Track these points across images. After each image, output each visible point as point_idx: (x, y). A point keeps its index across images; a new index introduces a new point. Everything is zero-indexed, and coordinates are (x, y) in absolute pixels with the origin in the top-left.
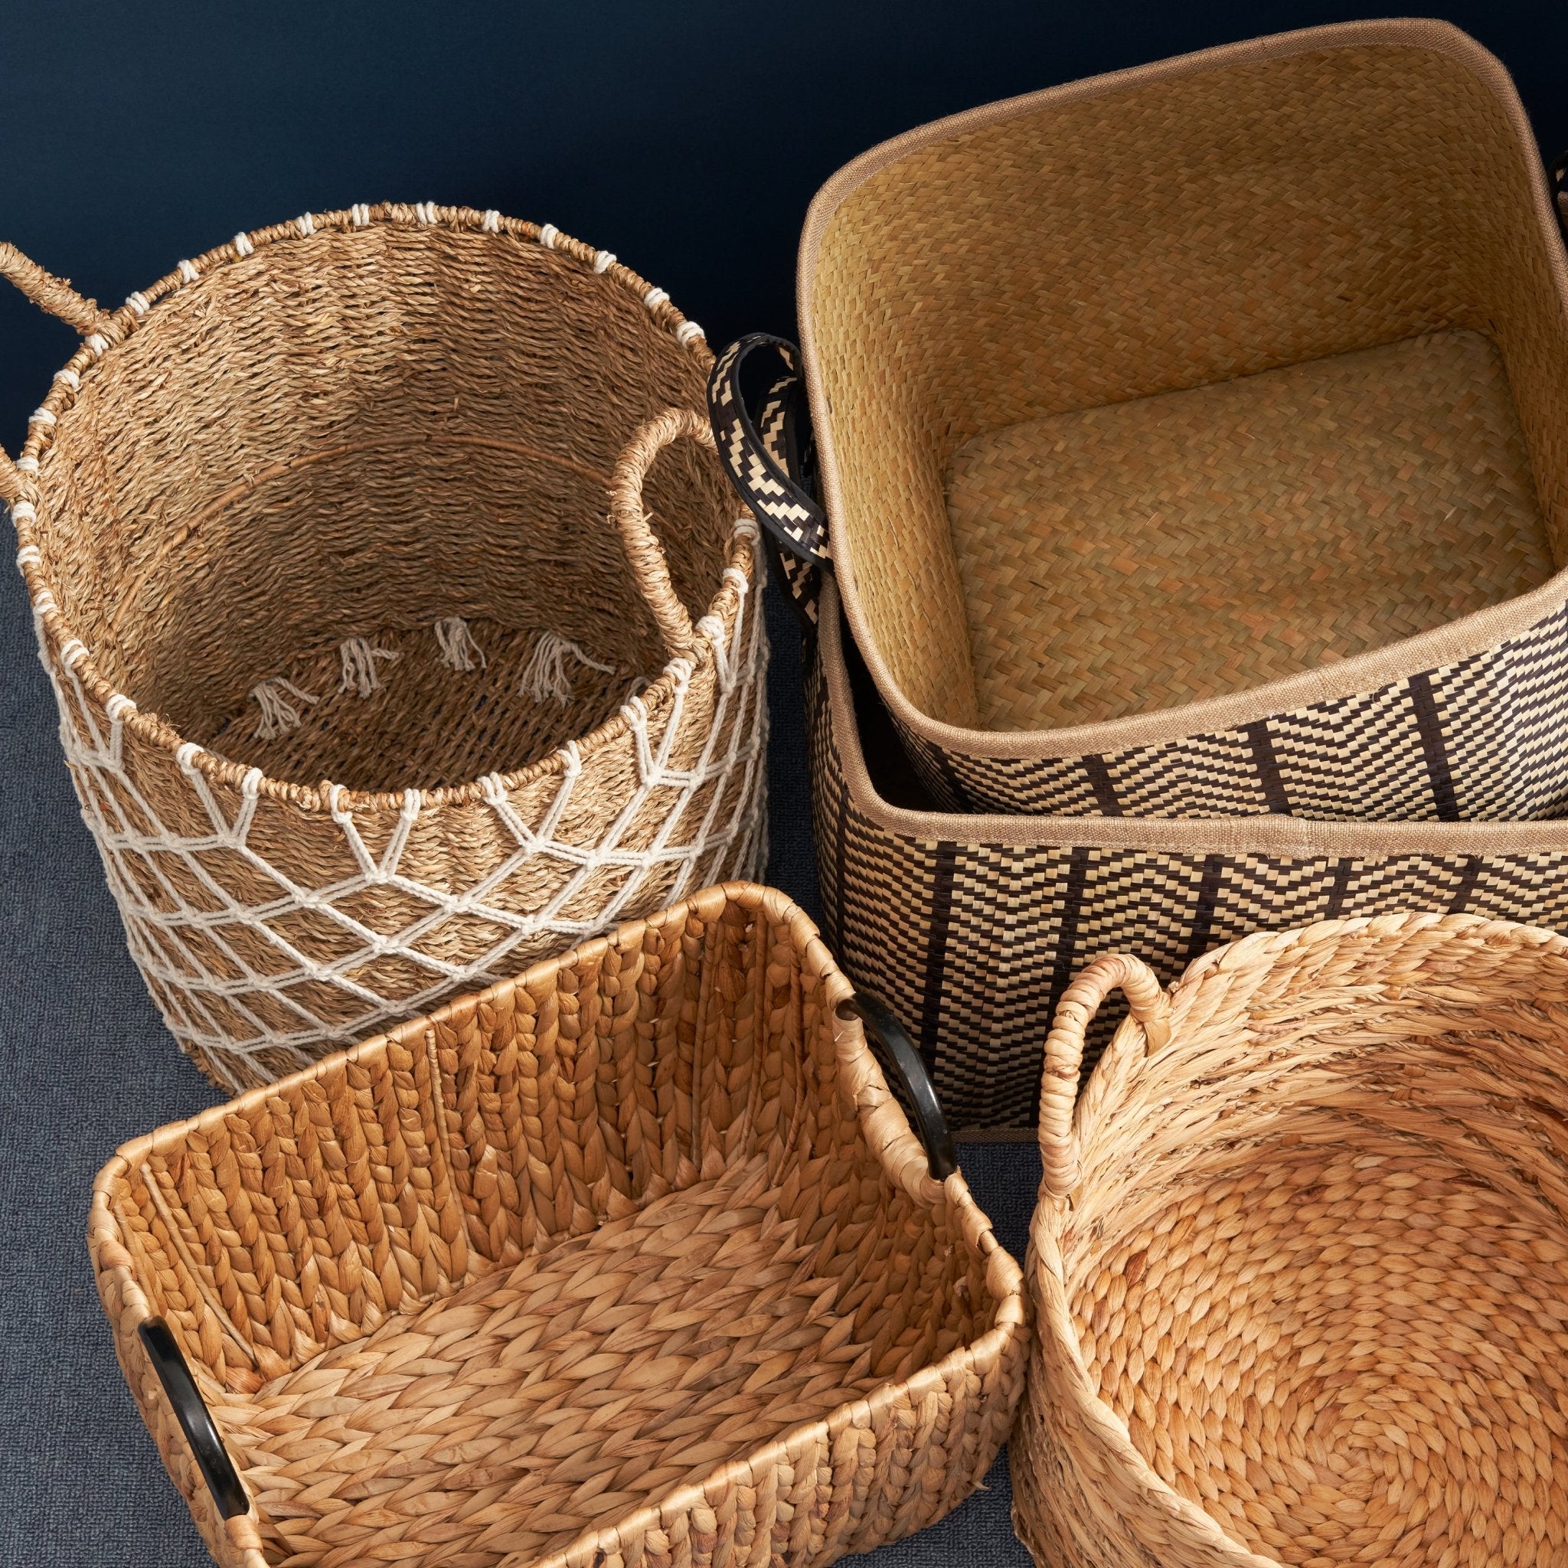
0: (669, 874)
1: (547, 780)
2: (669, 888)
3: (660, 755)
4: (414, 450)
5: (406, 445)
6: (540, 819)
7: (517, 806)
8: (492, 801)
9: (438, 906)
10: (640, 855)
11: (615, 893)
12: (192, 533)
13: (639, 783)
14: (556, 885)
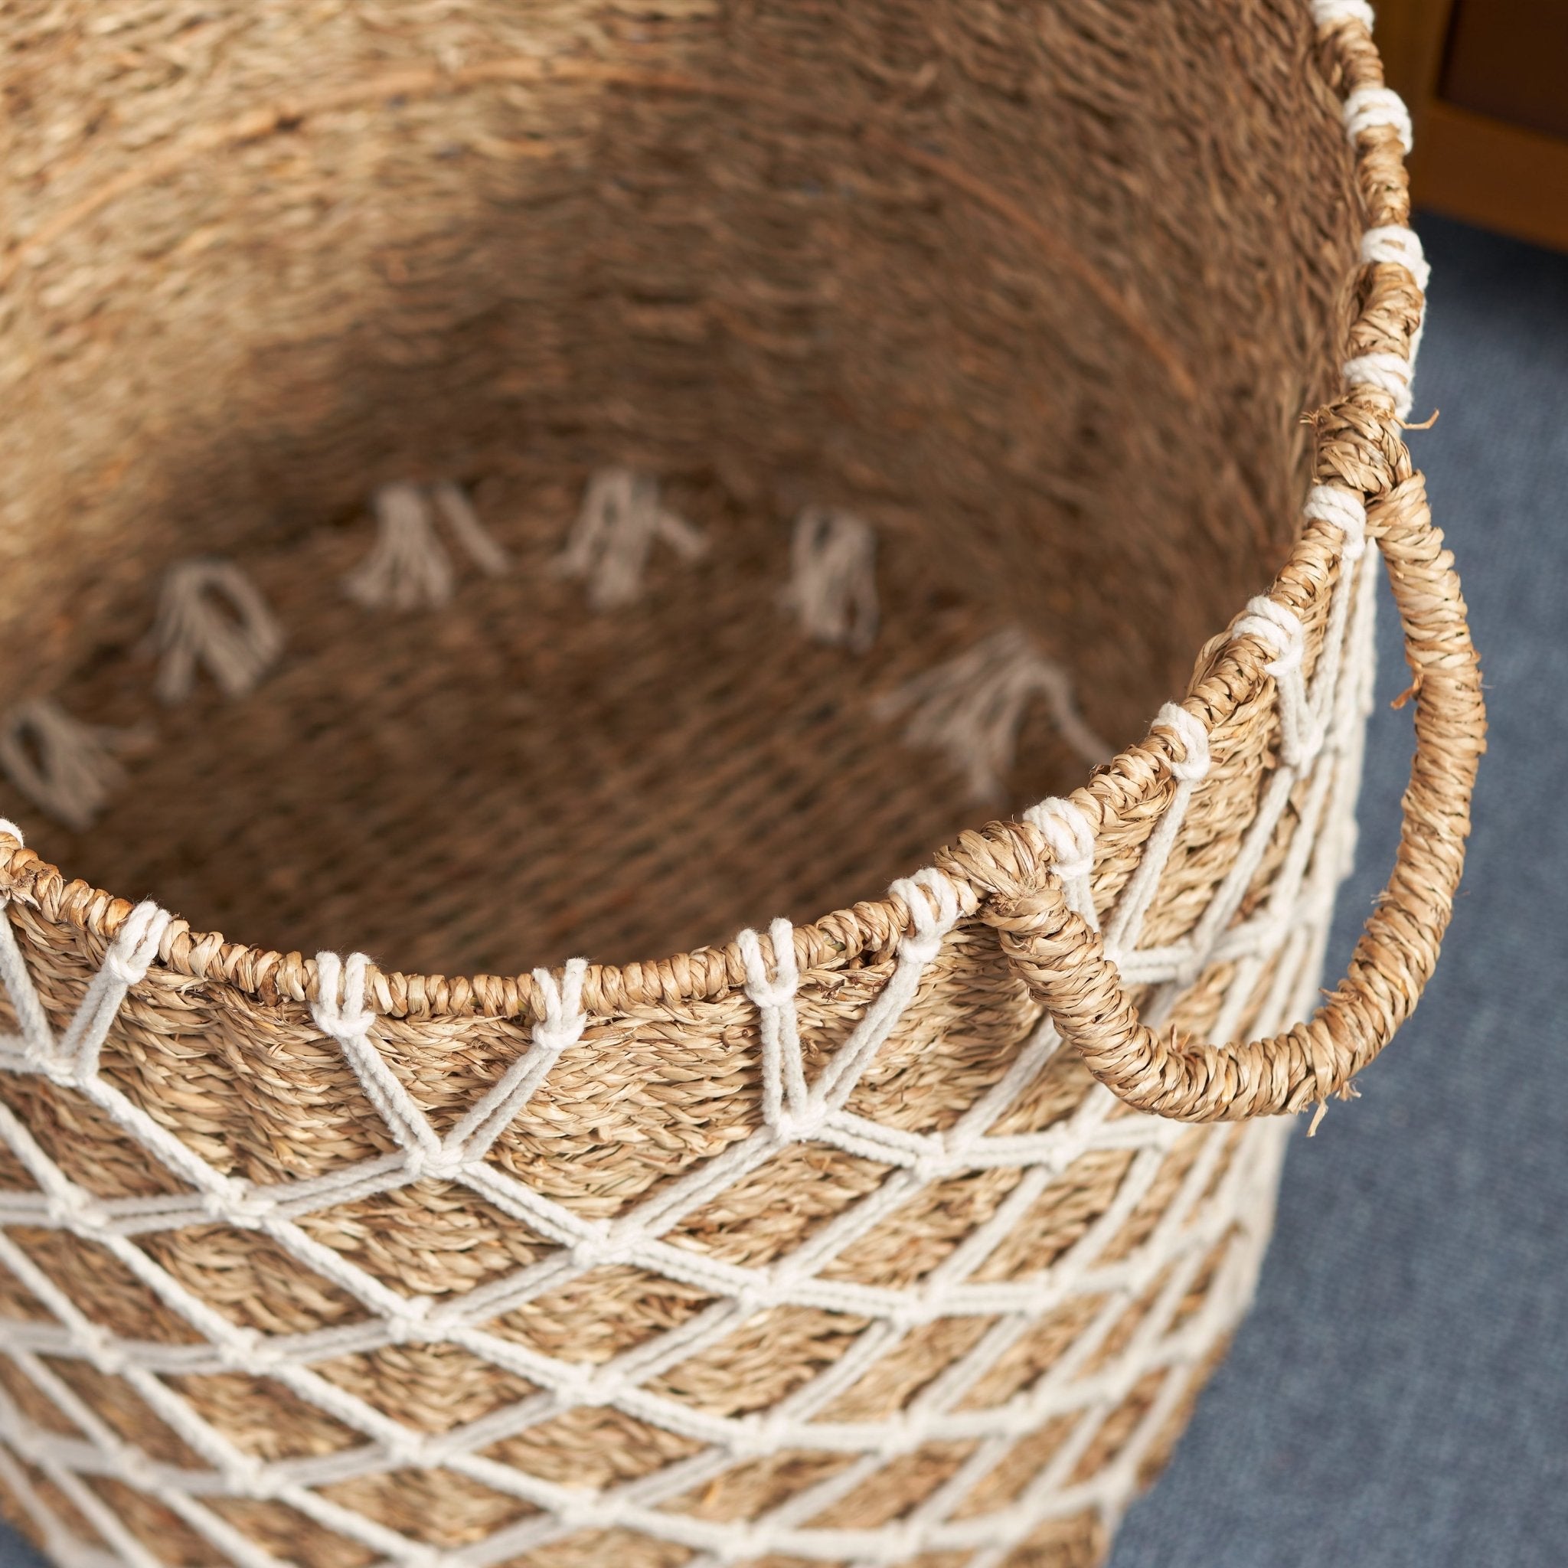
0: (831, 1336)
1: (490, 1027)
2: (821, 1365)
3: (828, 1080)
4: (824, 142)
5: (809, 126)
6: (462, 1103)
7: (398, 1053)
8: (328, 1021)
9: (194, 1188)
10: (742, 1274)
11: (659, 1330)
12: (288, 125)
13: (756, 1119)
14: (497, 1261)
